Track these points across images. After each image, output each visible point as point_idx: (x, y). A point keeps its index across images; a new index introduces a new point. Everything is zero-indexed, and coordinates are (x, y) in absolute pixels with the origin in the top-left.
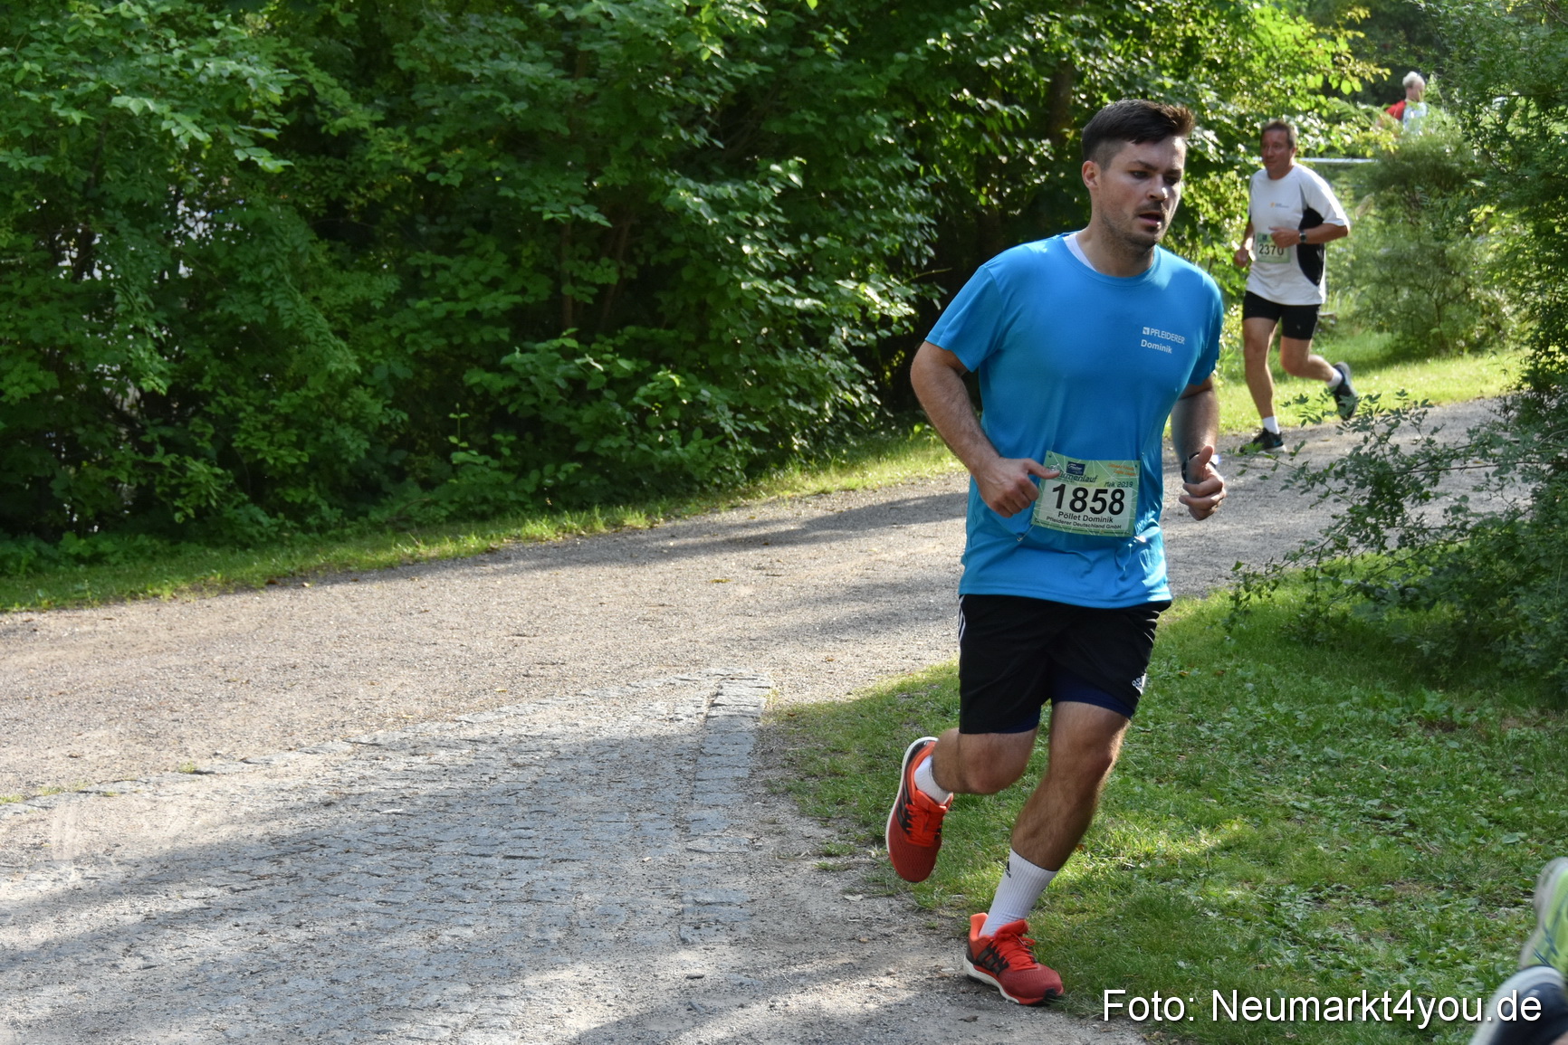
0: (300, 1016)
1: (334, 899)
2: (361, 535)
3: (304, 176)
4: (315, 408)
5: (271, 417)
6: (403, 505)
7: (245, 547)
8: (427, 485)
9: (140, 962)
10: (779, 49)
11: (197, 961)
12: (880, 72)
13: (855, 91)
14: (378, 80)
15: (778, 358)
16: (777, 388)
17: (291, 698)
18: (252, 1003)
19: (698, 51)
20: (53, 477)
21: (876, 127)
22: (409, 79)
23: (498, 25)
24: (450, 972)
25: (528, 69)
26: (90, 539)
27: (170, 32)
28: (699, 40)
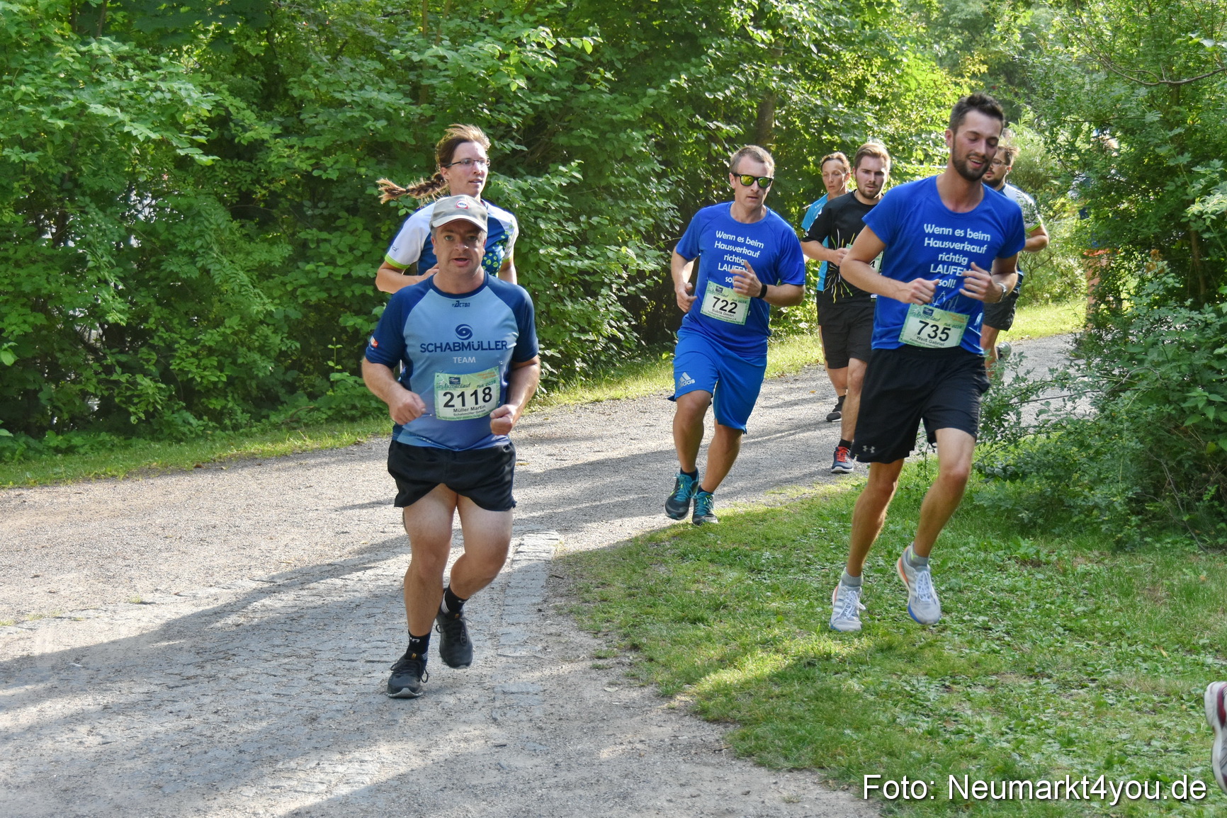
0: (218, 776)
1: (242, 692)
2: (264, 432)
3: (221, 174)
4: (231, 341)
5: (199, 347)
6: (294, 411)
7: (179, 441)
8: (312, 396)
9: (99, 739)
10: (565, 85)
11: (141, 737)
12: (637, 102)
13: (619, 116)
14: (276, 106)
15: (565, 305)
16: (565, 326)
17: (212, 549)
18: (182, 767)
19: (508, 85)
20: (41, 390)
21: (633, 139)
22: (298, 105)
23: (363, 66)
24: (325, 744)
25: (385, 97)
26: (66, 436)
27: (129, 65)
28: (508, 76)
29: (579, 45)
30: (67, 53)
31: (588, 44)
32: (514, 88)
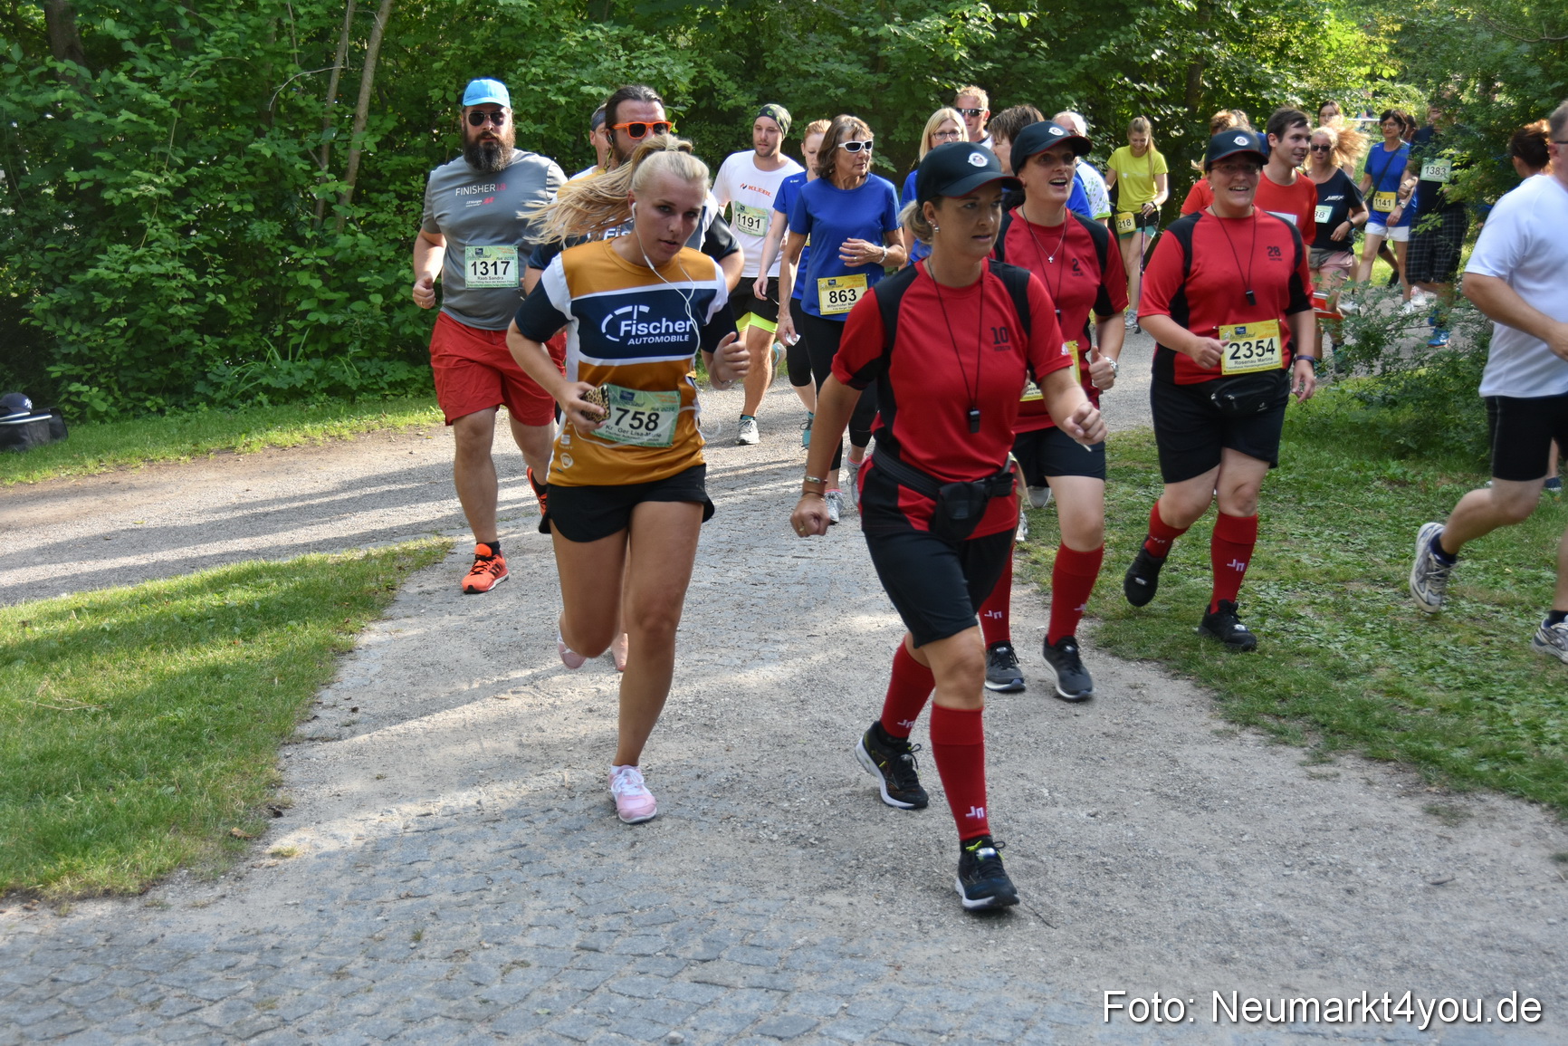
10: (1006, 53)
12: (1071, 67)
19: (952, 55)
22: (776, 74)
23: (828, 40)
25: (845, 68)
27: (619, 47)
28: (953, 47)
29: (1016, 20)
30: (571, 40)
31: (1024, 19)
32: (956, 58)
